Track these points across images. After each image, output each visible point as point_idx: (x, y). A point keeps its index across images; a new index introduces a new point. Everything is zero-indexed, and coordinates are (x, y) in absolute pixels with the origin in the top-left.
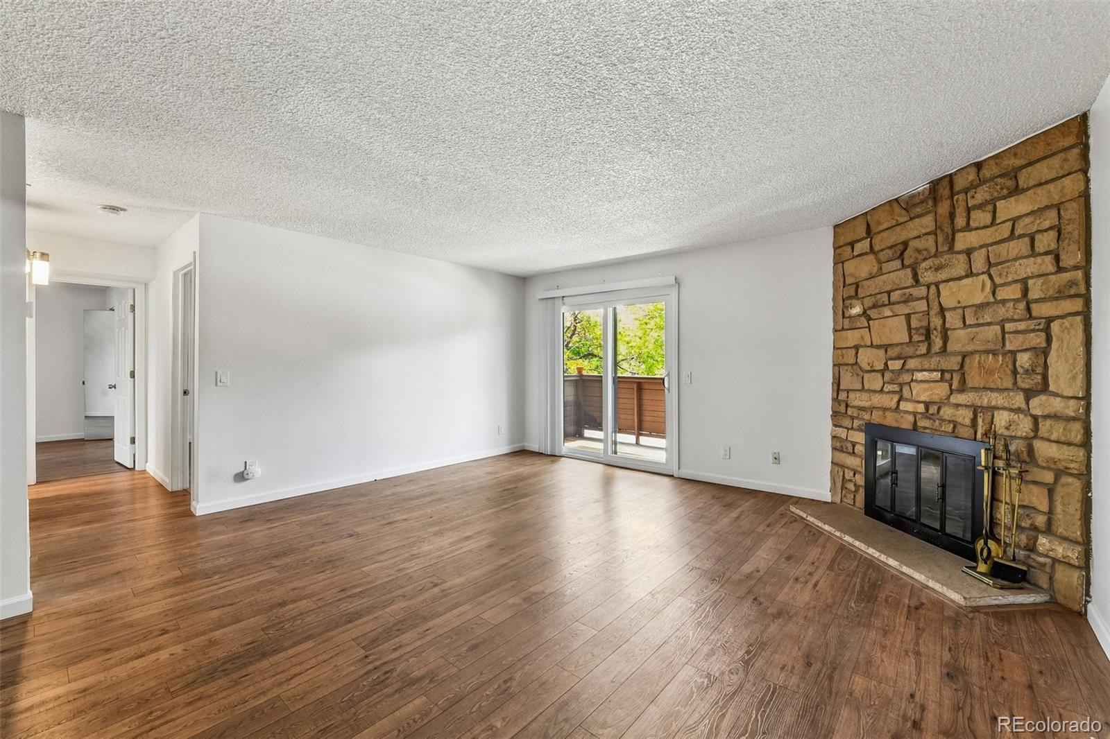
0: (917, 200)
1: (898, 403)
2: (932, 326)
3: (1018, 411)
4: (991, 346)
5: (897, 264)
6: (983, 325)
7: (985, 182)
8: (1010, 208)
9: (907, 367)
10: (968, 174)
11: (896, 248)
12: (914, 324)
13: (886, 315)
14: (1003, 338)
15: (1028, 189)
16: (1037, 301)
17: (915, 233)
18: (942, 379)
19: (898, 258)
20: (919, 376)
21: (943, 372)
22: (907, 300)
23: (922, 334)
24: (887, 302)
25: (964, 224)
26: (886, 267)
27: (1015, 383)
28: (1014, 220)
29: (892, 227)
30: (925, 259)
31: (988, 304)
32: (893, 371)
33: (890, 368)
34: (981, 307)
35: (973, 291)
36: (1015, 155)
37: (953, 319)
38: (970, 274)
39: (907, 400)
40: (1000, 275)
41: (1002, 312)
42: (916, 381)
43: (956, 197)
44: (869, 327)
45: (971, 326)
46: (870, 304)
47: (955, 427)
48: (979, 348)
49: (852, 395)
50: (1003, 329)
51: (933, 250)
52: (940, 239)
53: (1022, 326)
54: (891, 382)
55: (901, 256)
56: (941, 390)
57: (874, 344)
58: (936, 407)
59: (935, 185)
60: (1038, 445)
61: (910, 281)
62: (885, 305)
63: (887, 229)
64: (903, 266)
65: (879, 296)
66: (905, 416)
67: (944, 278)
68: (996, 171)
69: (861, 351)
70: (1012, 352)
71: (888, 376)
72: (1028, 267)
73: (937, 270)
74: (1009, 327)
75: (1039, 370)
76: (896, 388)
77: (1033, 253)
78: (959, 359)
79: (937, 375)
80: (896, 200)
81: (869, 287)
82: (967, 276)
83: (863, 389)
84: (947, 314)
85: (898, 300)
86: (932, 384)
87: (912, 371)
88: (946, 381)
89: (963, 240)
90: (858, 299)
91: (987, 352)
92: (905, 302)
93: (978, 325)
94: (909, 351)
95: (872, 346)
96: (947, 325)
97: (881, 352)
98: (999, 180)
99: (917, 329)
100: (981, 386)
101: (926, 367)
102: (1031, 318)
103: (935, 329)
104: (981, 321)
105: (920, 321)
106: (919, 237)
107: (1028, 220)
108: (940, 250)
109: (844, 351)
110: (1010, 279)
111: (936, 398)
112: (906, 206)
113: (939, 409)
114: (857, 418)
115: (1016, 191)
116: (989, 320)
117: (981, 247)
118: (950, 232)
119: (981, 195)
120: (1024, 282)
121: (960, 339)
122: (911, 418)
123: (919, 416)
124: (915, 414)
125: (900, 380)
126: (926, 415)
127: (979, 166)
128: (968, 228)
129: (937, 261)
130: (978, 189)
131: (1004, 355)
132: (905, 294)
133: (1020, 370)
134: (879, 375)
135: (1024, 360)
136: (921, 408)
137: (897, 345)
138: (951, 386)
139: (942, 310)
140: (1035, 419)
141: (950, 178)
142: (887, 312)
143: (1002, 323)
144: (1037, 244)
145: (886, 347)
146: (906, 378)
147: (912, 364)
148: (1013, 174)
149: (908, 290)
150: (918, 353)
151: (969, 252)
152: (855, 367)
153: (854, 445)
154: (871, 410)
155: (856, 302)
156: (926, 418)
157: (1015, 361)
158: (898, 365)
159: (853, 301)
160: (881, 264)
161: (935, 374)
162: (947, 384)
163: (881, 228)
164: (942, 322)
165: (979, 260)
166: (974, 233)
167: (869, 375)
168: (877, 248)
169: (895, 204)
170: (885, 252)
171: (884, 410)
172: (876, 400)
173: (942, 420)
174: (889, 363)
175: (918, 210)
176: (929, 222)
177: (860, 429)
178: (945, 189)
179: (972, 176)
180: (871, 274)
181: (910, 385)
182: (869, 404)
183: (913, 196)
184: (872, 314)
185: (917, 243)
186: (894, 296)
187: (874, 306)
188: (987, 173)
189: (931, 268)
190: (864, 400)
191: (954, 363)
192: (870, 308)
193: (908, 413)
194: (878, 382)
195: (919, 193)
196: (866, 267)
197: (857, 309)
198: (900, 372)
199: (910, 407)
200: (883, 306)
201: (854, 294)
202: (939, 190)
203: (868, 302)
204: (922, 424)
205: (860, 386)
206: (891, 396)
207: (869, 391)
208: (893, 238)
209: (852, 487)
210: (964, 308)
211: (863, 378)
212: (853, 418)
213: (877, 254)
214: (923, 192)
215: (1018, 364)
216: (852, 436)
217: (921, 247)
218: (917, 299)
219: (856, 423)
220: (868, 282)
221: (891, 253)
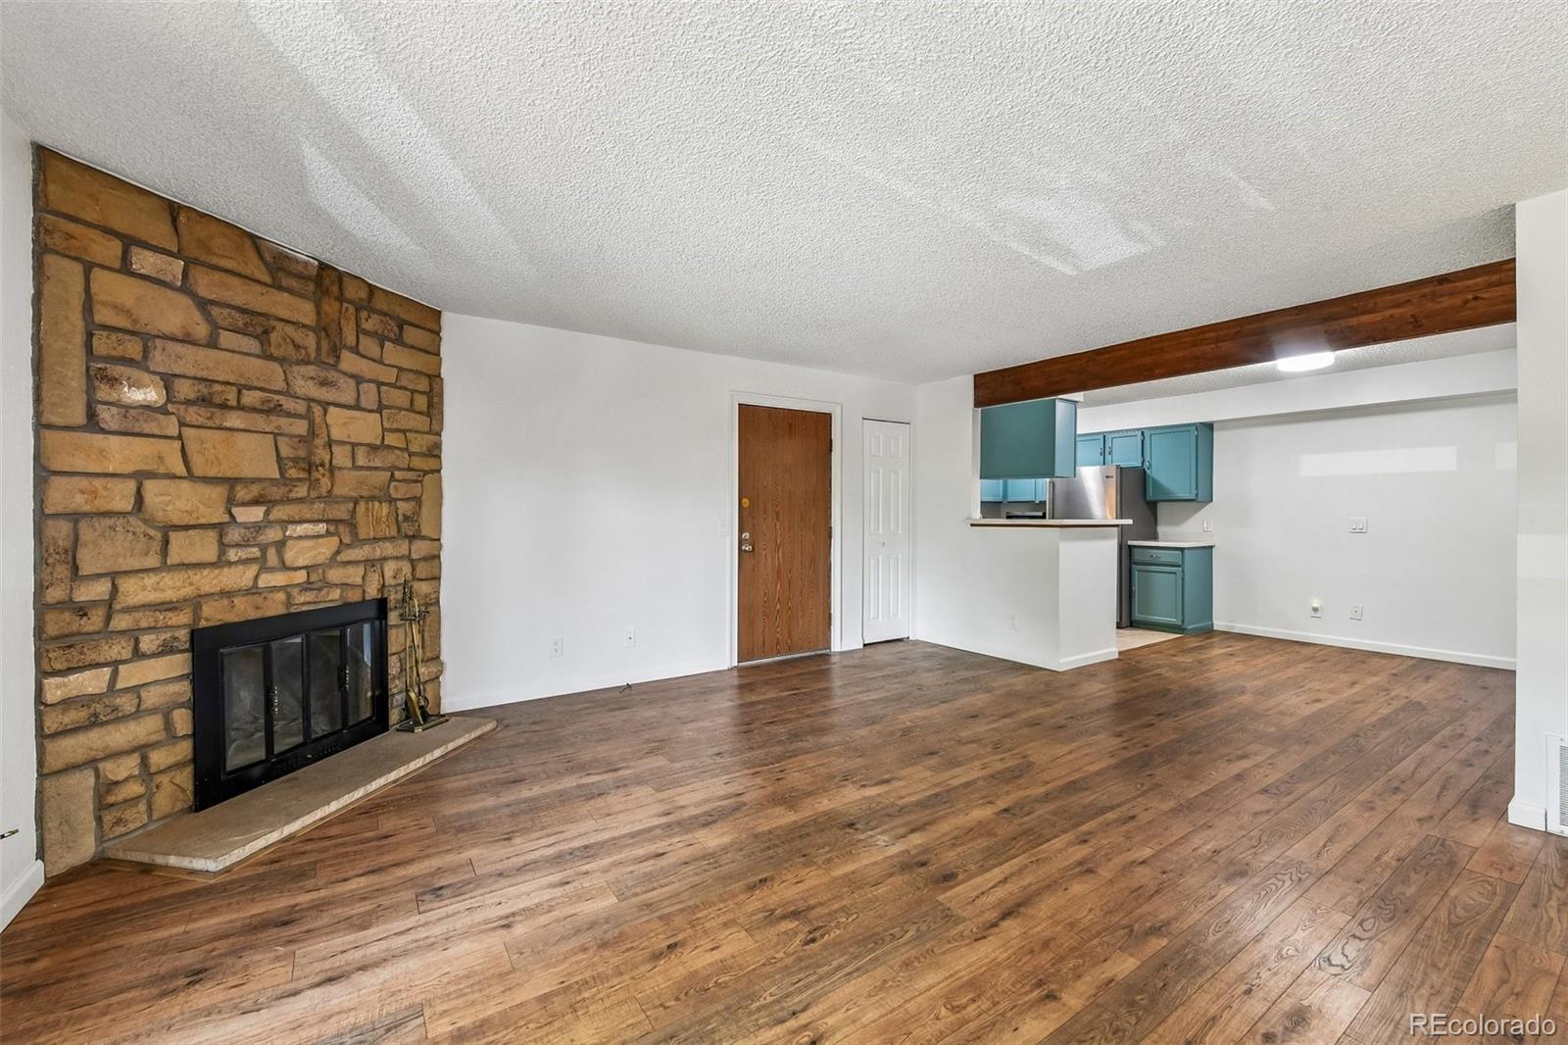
0: (293, 267)
1: (256, 577)
2: (315, 459)
3: (402, 558)
4: (376, 492)
5: (250, 344)
6: (372, 468)
7: (375, 311)
8: (393, 353)
9: (272, 518)
10: (359, 288)
11: (256, 320)
12: (285, 451)
13: (228, 424)
14: (389, 487)
15: (410, 346)
16: (415, 454)
17: (286, 314)
18: (328, 533)
19: (256, 337)
20: (300, 529)
21: (328, 522)
22: (276, 410)
23: (303, 469)
24: (233, 403)
25: (354, 344)
26: (226, 338)
27: (400, 530)
28: (400, 370)
31: (377, 447)
32: (245, 526)
33: (238, 521)
34: (373, 448)
36: (401, 306)
37: (339, 456)
38: (359, 406)
39: (272, 570)
40: (388, 419)
41: (391, 458)
42: (291, 538)
43: (345, 305)
44: (180, 438)
45: (362, 468)
46: (189, 395)
47: (342, 591)
48: (365, 494)
49: (127, 585)
50: (392, 474)
51: (313, 355)
52: (325, 345)
53: (406, 475)
54: (244, 544)
55: (262, 337)
56: (325, 549)
57: (198, 472)
58: (320, 572)
59: (324, 267)
60: (416, 585)
61: (280, 385)
62: (231, 408)
64: (266, 355)
65: (217, 388)
66: (271, 595)
67: (332, 400)
68: (384, 307)
69: (151, 485)
70: (395, 501)
71: (231, 535)
72: (409, 420)
73: (321, 384)
74: (397, 474)
75: (416, 517)
76: (255, 552)
77: (411, 409)
78: (351, 506)
79: (322, 528)
81: (179, 358)
82: (355, 408)
83: (164, 567)
84: (335, 448)
85: (258, 405)
86: (316, 541)
87: (283, 524)
88: (334, 535)
89: (349, 362)
90: (147, 370)
91: (372, 498)
92: (268, 412)
93: (369, 468)
94: (277, 493)
95: (190, 476)
96: (334, 461)
97: (217, 493)
98: (389, 320)
99: (295, 460)
100: (372, 536)
101: (308, 516)
102: (409, 468)
103: (322, 465)
104: (372, 464)
105: (295, 449)
106: (295, 323)
107: (411, 376)
108: (321, 358)
109: (98, 483)
110: (395, 426)
111: (321, 559)
112: (278, 266)
113: (324, 572)
115: (399, 341)
116: (379, 465)
117: (371, 380)
118: (338, 343)
119: (373, 323)
120: (405, 433)
121: (345, 482)
122: (281, 596)
123: (295, 591)
124: (285, 589)
125: (262, 539)
126: (305, 585)
127: (371, 288)
128: (356, 350)
129: (322, 374)
130: (372, 315)
131: (390, 502)
132: (269, 401)
133: (400, 518)
134: (211, 536)
135: (404, 507)
136: (301, 577)
137: (253, 481)
138: (341, 540)
139: (330, 444)
140: (412, 561)
141: (341, 277)
142: (234, 420)
143: (392, 469)
144: (415, 402)
145: (231, 482)
146: (273, 534)
147: (282, 511)
148: (400, 323)
149: (276, 397)
150: (293, 495)
151: (358, 379)
152: (136, 520)
153: (135, 690)
154: (196, 602)
155: (146, 377)
156: (306, 590)
157: (397, 509)
158: (256, 513)
159: (136, 373)
160: (215, 327)
161: (321, 526)
162: (336, 539)
163: (215, 261)
164: (329, 457)
165: (369, 396)
166: (364, 361)
167: (182, 534)
168: (203, 291)
169: (248, 243)
170: (226, 311)
171: (226, 594)
172: (208, 581)
173: (330, 585)
174: (235, 511)
175: (294, 283)
176: (305, 312)
177: (167, 650)
178: (333, 283)
179: (363, 294)
180: (188, 334)
181: (280, 545)
182: (188, 591)
183: (287, 257)
184: (193, 415)
185: (290, 330)
186: (250, 398)
187: (204, 401)
188: (380, 303)
189: (312, 378)
190: (172, 586)
191: (341, 512)
192: (188, 402)
193: (274, 589)
194: (205, 548)
195: (297, 261)
196: (174, 314)
197: (149, 394)
198: (258, 527)
199: (278, 579)
200: (224, 406)
201: (138, 357)
202: (326, 280)
203: (185, 390)
204: (302, 599)
205: (153, 561)
206: (241, 567)
207: (183, 566)
208: (240, 294)
209: (135, 789)
210: (354, 445)
211: (166, 542)
212: (134, 635)
213: (203, 305)
214: (306, 263)
215: (400, 512)
216: (129, 676)
217: (298, 341)
218: (289, 415)
219: (148, 643)
220: (179, 348)
221: (240, 320)
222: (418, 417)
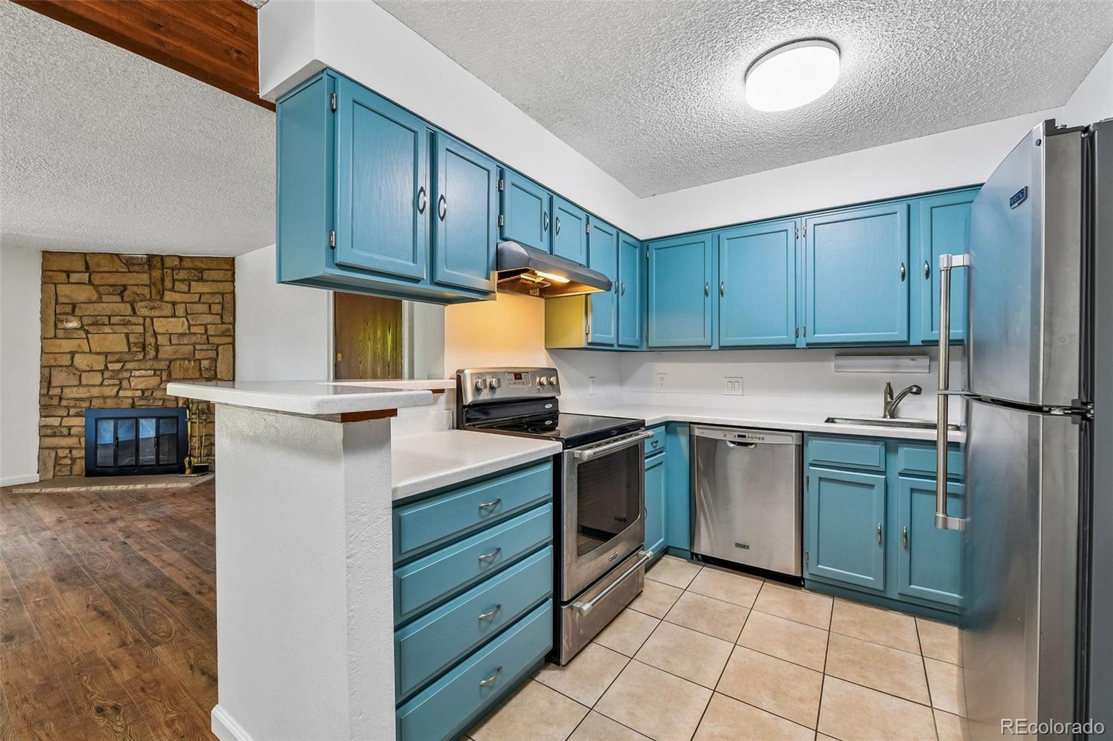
0: (136, 262)
1: (118, 392)
2: (147, 342)
4: (187, 356)
5: (117, 298)
6: (182, 345)
7: (185, 269)
8: (197, 287)
9: (126, 368)
10: (174, 260)
11: (117, 288)
12: (132, 339)
13: (105, 331)
14: (194, 352)
15: (208, 281)
16: (212, 336)
17: (133, 282)
18: (155, 375)
19: (118, 294)
20: (137, 373)
21: (155, 370)
22: (128, 323)
23: (139, 347)
24: (107, 323)
25: (171, 287)
26: (105, 298)
27: (201, 375)
28: (201, 294)
29: (112, 272)
30: (141, 301)
31: (185, 334)
32: (112, 371)
33: (110, 369)
34: (181, 335)
35: (178, 325)
36: (202, 262)
37: (162, 340)
38: (174, 316)
39: (125, 389)
40: (193, 320)
41: (194, 339)
42: (134, 376)
43: (165, 270)
44: (87, 338)
45: (175, 345)
46: (90, 322)
47: (163, 402)
48: (180, 357)
49: (66, 390)
50: (195, 347)
51: (148, 297)
52: (154, 291)
53: (205, 347)
54: (112, 378)
55: (121, 294)
56: (154, 381)
57: (93, 350)
58: (150, 392)
59: (151, 257)
61: (129, 312)
63: (108, 272)
64: (123, 301)
65: (98, 317)
66: (124, 400)
67: (157, 315)
68: (190, 265)
69: (77, 356)
70: (200, 360)
71: (107, 374)
72: (208, 319)
73: (151, 309)
74: (197, 347)
75: (213, 368)
76: (117, 382)
77: (210, 313)
78: (167, 363)
80: (117, 255)
81: (87, 309)
82: (172, 317)
83: (80, 385)
84: (159, 337)
85: (118, 323)
86: (148, 378)
87: (131, 371)
88: (158, 376)
89: (169, 296)
90: (75, 316)
91: (185, 359)
92: (125, 325)
93: (179, 345)
94: (128, 357)
95: (90, 352)
96: (158, 343)
97: (102, 358)
98: (193, 271)
99: (135, 344)
100: (182, 377)
101: (143, 367)
102: (209, 343)
103: (150, 344)
104: (181, 343)
105: (138, 339)
106: (137, 285)
107: (208, 296)
108: (153, 297)
109: (57, 355)
110: (198, 323)
111: (150, 386)
112: (130, 263)
113: (153, 392)
114: (73, 407)
115: (201, 280)
116: (186, 343)
117: (182, 303)
118: (161, 289)
119: (182, 275)
120: (205, 325)
121: (167, 351)
122: (130, 401)
123: (135, 400)
124: (133, 398)
125: (120, 376)
126: (141, 398)
127: (181, 258)
128: (173, 290)
129: (151, 304)
130: (181, 271)
131: (195, 361)
132: (124, 320)
133: (203, 369)
134: (99, 374)
135: (205, 363)
136: (139, 393)
137: (117, 353)
138: (161, 378)
139: (155, 334)
141: (162, 258)
142: (107, 329)
143: (194, 345)
144: (212, 308)
145: (106, 354)
146: (125, 375)
147: (129, 366)
148: (202, 271)
149: (128, 318)
150: (136, 358)
151: (174, 304)
152: (70, 368)
153: (70, 428)
154: (90, 399)
155: (72, 318)
156: (143, 399)
157: (200, 364)
158: (118, 366)
159: (69, 317)
160: (100, 295)
161: (150, 371)
162: (159, 378)
163: (101, 269)
164: (154, 340)
165: (180, 310)
166: (177, 294)
167: (87, 374)
168: (96, 283)
169: (116, 258)
170: (105, 287)
171: (104, 398)
172: (95, 392)
173: (155, 399)
174: (109, 365)
175: (137, 268)
176: (144, 278)
177: (78, 415)
178: (158, 262)
179: (176, 262)
180: (90, 300)
181: (128, 379)
182: (87, 395)
183: (133, 258)
184: (91, 329)
185: (135, 288)
186: (114, 320)
187: (94, 324)
188: (186, 264)
189: (146, 307)
190: (82, 393)
191: (163, 365)
192: (89, 325)
193: (127, 397)
194: (97, 379)
195: (138, 258)
196: (84, 294)
197: (74, 324)
198: (119, 371)
199: (129, 393)
200: (104, 324)
201: (70, 312)
202: (153, 262)
203: (86, 320)
204: (140, 403)
205: (77, 383)
206: (111, 387)
207: (88, 385)
208: (113, 280)
209: (68, 461)
210: (171, 334)
211: (80, 376)
212: (68, 408)
213: (96, 287)
214: (141, 258)
215: (202, 366)
216: (68, 422)
217: (138, 292)
218: (135, 324)
219: (72, 411)
220: (87, 306)
221: (111, 289)
222: (213, 316)
